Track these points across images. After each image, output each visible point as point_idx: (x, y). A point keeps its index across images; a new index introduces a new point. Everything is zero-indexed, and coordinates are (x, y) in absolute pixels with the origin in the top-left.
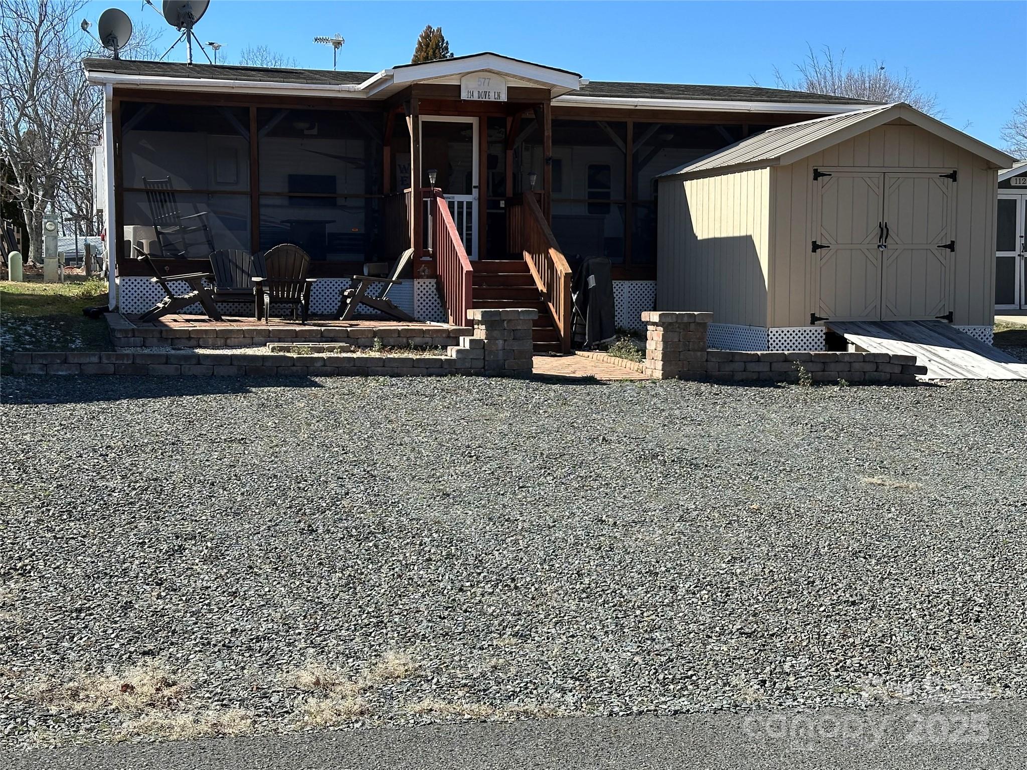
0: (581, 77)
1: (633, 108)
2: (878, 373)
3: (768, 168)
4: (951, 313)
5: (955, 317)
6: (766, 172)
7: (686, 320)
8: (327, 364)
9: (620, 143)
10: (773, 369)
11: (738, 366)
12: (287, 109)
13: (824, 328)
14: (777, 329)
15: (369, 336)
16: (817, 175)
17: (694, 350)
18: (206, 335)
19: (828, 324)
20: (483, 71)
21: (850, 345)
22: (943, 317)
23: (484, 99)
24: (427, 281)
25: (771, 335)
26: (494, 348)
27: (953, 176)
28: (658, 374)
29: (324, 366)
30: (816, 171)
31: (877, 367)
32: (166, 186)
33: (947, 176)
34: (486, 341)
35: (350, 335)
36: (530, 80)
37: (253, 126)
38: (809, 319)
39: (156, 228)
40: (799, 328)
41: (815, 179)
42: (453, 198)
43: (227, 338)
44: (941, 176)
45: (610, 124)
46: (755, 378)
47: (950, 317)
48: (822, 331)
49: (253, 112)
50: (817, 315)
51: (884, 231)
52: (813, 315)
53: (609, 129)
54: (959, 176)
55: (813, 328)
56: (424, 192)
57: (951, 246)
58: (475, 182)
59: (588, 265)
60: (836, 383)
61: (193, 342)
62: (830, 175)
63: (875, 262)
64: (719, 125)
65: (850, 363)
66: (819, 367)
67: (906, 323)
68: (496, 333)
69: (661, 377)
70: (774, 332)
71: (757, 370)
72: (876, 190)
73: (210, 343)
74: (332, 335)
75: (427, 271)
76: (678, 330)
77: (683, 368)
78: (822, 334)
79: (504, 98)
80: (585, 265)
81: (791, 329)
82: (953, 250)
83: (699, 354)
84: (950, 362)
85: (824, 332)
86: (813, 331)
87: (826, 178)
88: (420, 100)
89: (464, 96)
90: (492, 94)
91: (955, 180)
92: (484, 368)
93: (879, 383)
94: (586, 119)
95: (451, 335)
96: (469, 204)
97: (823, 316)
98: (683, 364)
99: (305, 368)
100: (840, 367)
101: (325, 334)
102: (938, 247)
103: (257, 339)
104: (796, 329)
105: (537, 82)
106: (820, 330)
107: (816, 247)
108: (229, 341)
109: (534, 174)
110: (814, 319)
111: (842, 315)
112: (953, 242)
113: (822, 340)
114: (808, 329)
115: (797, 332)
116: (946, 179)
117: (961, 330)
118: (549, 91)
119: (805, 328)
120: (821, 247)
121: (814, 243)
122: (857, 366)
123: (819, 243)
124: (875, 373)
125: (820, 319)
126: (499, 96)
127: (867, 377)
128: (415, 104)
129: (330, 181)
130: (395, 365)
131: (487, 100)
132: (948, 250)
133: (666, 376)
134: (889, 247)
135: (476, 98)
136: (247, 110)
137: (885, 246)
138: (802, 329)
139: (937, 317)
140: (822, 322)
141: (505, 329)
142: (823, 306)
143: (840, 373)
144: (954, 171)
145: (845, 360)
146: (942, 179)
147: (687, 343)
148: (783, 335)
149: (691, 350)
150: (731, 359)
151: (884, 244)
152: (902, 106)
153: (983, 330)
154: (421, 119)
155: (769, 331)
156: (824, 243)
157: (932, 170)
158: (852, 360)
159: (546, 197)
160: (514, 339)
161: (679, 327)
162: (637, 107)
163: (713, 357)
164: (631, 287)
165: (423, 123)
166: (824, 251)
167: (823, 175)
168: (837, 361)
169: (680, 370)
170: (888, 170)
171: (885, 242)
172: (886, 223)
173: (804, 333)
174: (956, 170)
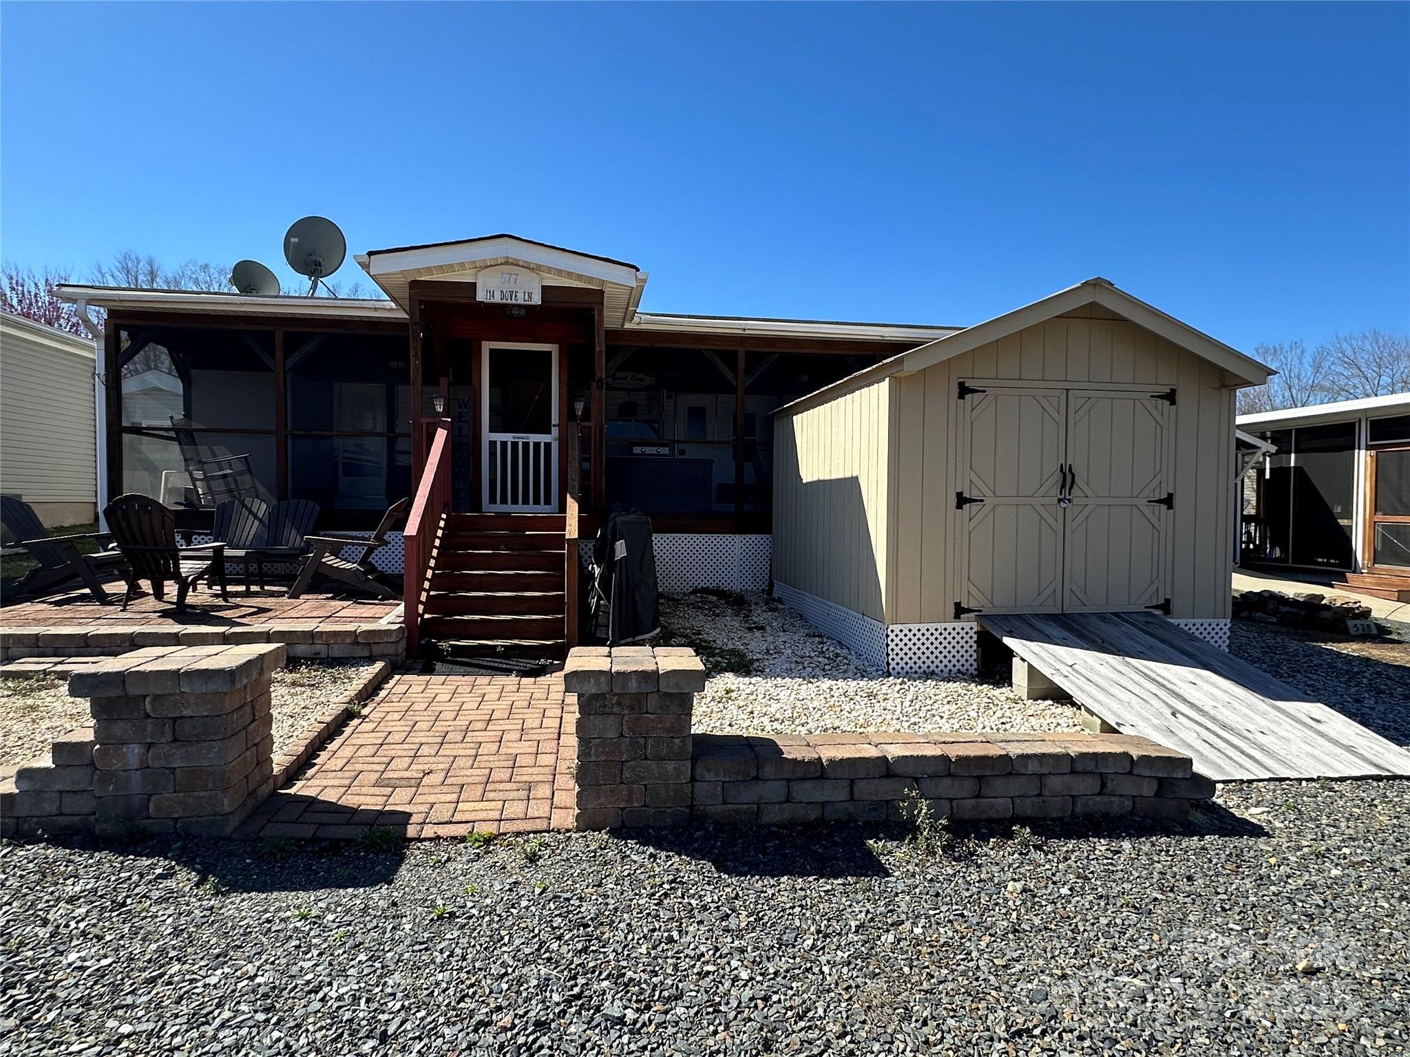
0: (638, 270)
1: (741, 332)
2: (1106, 799)
3: (887, 379)
4: (1168, 601)
5: (1174, 606)
6: (885, 386)
7: (633, 687)
9: (729, 375)
10: (855, 798)
11: (771, 791)
13: (974, 625)
14: (900, 627)
16: (964, 391)
17: (659, 758)
19: (982, 617)
20: (507, 263)
21: (1015, 661)
22: (1156, 607)
23: (509, 301)
25: (892, 636)
26: (116, 765)
27: (1171, 397)
28: (566, 818)
30: (961, 385)
31: (1103, 785)
33: (1162, 397)
34: (96, 747)
36: (570, 275)
37: (279, 353)
38: (952, 610)
40: (934, 626)
41: (961, 396)
42: (528, 438)
44: (1152, 396)
45: (720, 354)
46: (812, 817)
47: (1166, 607)
48: (971, 628)
49: (279, 338)
50: (964, 605)
51: (1067, 478)
52: (957, 605)
53: (717, 359)
54: (1179, 397)
55: (958, 625)
57: (1168, 501)
58: (555, 419)
59: (615, 524)
60: (1008, 834)
62: (984, 391)
63: (1051, 521)
65: (1040, 775)
66: (969, 786)
67: (1102, 617)
69: (574, 825)
70: (897, 631)
71: (817, 797)
72: (1055, 415)
76: (616, 710)
77: (630, 800)
78: (971, 633)
79: (537, 300)
81: (923, 627)
82: (1170, 507)
83: (670, 766)
85: (975, 629)
86: (958, 629)
87: (978, 397)
88: (422, 302)
89: (481, 296)
90: (520, 295)
91: (1173, 403)
92: (94, 814)
95: (360, 640)
96: (548, 446)
97: (973, 605)
98: (631, 791)
100: (1015, 787)
102: (1149, 501)
104: (932, 627)
105: (580, 277)
106: (969, 626)
107: (962, 501)
109: (579, 401)
110: (959, 611)
111: (1004, 603)
112: (1170, 496)
113: (971, 642)
114: (950, 626)
115: (932, 630)
116: (1160, 401)
117: (1182, 626)
118: (602, 292)
119: (945, 625)
120: (971, 501)
121: (959, 495)
123: (966, 495)
124: (1098, 799)
125: (969, 611)
126: (530, 297)
127: (1079, 808)
131: (513, 302)
132: (1164, 507)
133: (586, 823)
134: (1075, 501)
135: (497, 299)
136: (272, 335)
137: (1070, 500)
138: (940, 626)
139: (1147, 607)
140: (972, 615)
141: (148, 716)
142: (973, 591)
143: (1017, 801)
144: (1172, 389)
145: (1026, 768)
146: (1153, 401)
147: (642, 741)
148: (910, 635)
149: (649, 756)
150: (754, 773)
151: (1068, 497)
152: (1096, 284)
153: (1214, 625)
154: (487, 346)
155: (889, 630)
156: (975, 494)
157: (1139, 388)
158: (1044, 770)
159: (598, 432)
160: (175, 740)
161: (619, 704)
162: (746, 332)
163: (709, 771)
164: (744, 542)
165: (492, 351)
166: (975, 507)
167: (973, 391)
168: (1010, 773)
169: (621, 806)
170: (1076, 385)
171: (1070, 495)
172: (1070, 465)
173: (943, 632)
174: (1174, 387)
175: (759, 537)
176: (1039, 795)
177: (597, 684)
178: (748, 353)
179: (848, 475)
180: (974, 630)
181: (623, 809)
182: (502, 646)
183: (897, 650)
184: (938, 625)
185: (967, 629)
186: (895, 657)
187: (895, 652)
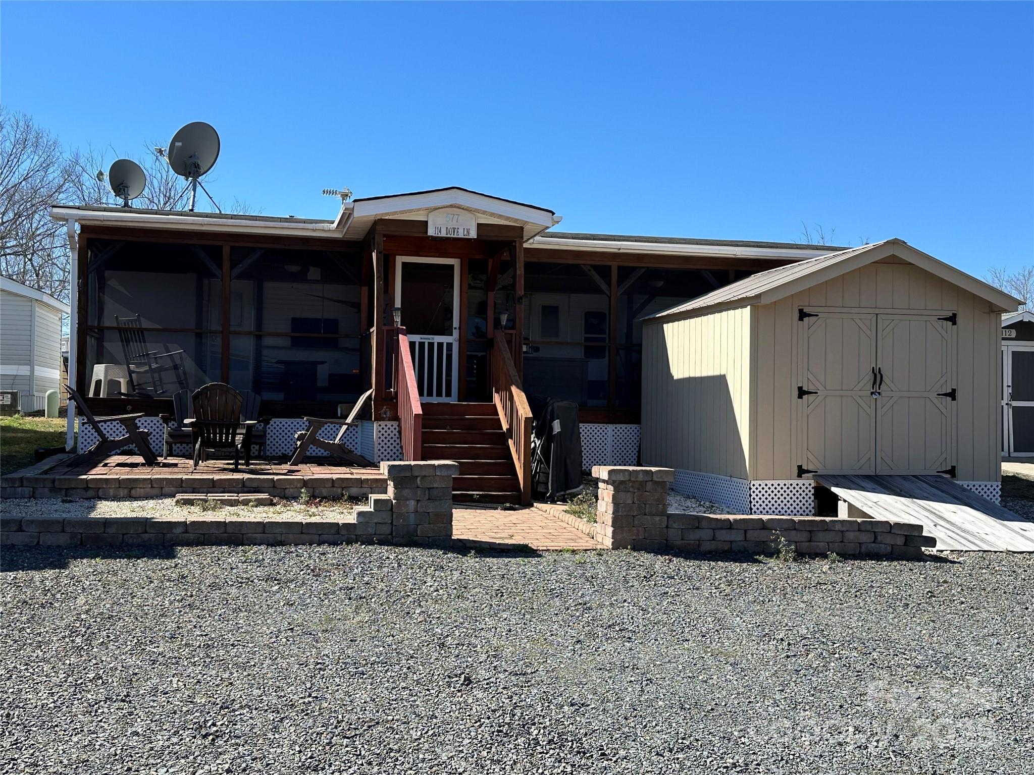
0: (553, 214)
1: (616, 251)
2: (877, 545)
3: (749, 307)
4: (953, 468)
5: (958, 472)
6: (747, 311)
7: (641, 477)
8: (190, 530)
9: (604, 286)
10: (747, 539)
11: (706, 534)
12: (261, 248)
13: (812, 482)
14: (759, 482)
15: (299, 486)
16: (803, 315)
17: (652, 515)
18: (106, 484)
19: (817, 476)
20: (451, 206)
21: (840, 503)
22: (945, 472)
23: (452, 236)
24: (389, 424)
25: (753, 489)
26: (404, 510)
27: (953, 319)
28: (608, 542)
29: (186, 532)
30: (801, 311)
31: (876, 538)
32: (132, 324)
33: (946, 319)
34: (394, 501)
35: (277, 485)
36: (500, 216)
37: (226, 264)
38: (796, 471)
39: (129, 368)
40: (784, 482)
41: (801, 319)
42: (433, 339)
43: (132, 488)
44: (939, 319)
45: (594, 267)
46: (726, 549)
47: (952, 472)
48: (810, 485)
49: (226, 251)
50: (805, 467)
51: (877, 377)
52: (800, 467)
53: (593, 273)
54: (959, 319)
55: (800, 482)
56: (387, 330)
57: (952, 395)
58: (456, 323)
59: (553, 408)
60: (824, 556)
61: (90, 493)
62: (817, 315)
63: (867, 408)
64: (705, 270)
65: (842, 532)
66: (806, 535)
67: (904, 478)
68: (406, 492)
69: (611, 547)
70: (757, 486)
71: (728, 539)
72: (868, 332)
73: (112, 494)
74: (255, 485)
75: (388, 413)
76: (631, 489)
77: (638, 535)
78: (810, 488)
79: (473, 235)
80: (550, 408)
81: (776, 483)
82: (954, 399)
83: (657, 519)
84: (959, 528)
85: (813, 485)
86: (800, 485)
87: (813, 319)
88: (384, 236)
89: (431, 232)
90: (461, 231)
91: (954, 323)
92: (391, 534)
93: (878, 557)
94: (570, 262)
96: (450, 345)
97: (811, 468)
98: (638, 531)
99: (160, 536)
100: (829, 537)
101: (247, 484)
102: (938, 395)
103: (166, 490)
104: (782, 483)
105: (508, 218)
106: (808, 483)
107: (802, 393)
108: (133, 492)
109: (505, 314)
110: (801, 472)
111: (833, 468)
112: (954, 391)
113: (810, 495)
114: (794, 482)
115: (782, 485)
116: (945, 322)
117: (965, 486)
118: (522, 228)
119: (791, 482)
120: (809, 393)
121: (800, 389)
122: (850, 536)
123: (805, 389)
124: (873, 545)
125: (808, 472)
126: (468, 232)
127: (863, 549)
128: (379, 240)
129: (332, 325)
130: (278, 530)
131: (455, 236)
132: (949, 399)
133: (616, 546)
134: (883, 394)
135: (443, 234)
136: (220, 248)
137: (879, 393)
138: (788, 482)
139: (938, 472)
140: (810, 475)
141: (418, 487)
142: (811, 457)
143: (830, 544)
144: (954, 314)
145: (835, 528)
146: (940, 322)
147: (643, 506)
148: (766, 488)
149: (647, 514)
150: (697, 525)
151: (878, 391)
152: (895, 243)
153: (989, 487)
154: (400, 260)
155: (751, 485)
156: (811, 389)
157: (929, 313)
158: (844, 529)
159: (518, 337)
160: (429, 499)
161: (632, 486)
162: (621, 251)
163: (675, 522)
164: (616, 431)
165: (404, 264)
166: (811, 397)
168: (826, 530)
169: (634, 538)
170: (881, 311)
171: (879, 389)
172: (879, 368)
173: (790, 486)
174: (955, 312)
175: (628, 426)
176: (842, 542)
177: (624, 476)
178: (619, 268)
179: (717, 373)
180: (811, 486)
181: (634, 540)
182: (477, 495)
183: (757, 499)
184: (786, 482)
185: (807, 485)
186: (756, 504)
187: (755, 501)
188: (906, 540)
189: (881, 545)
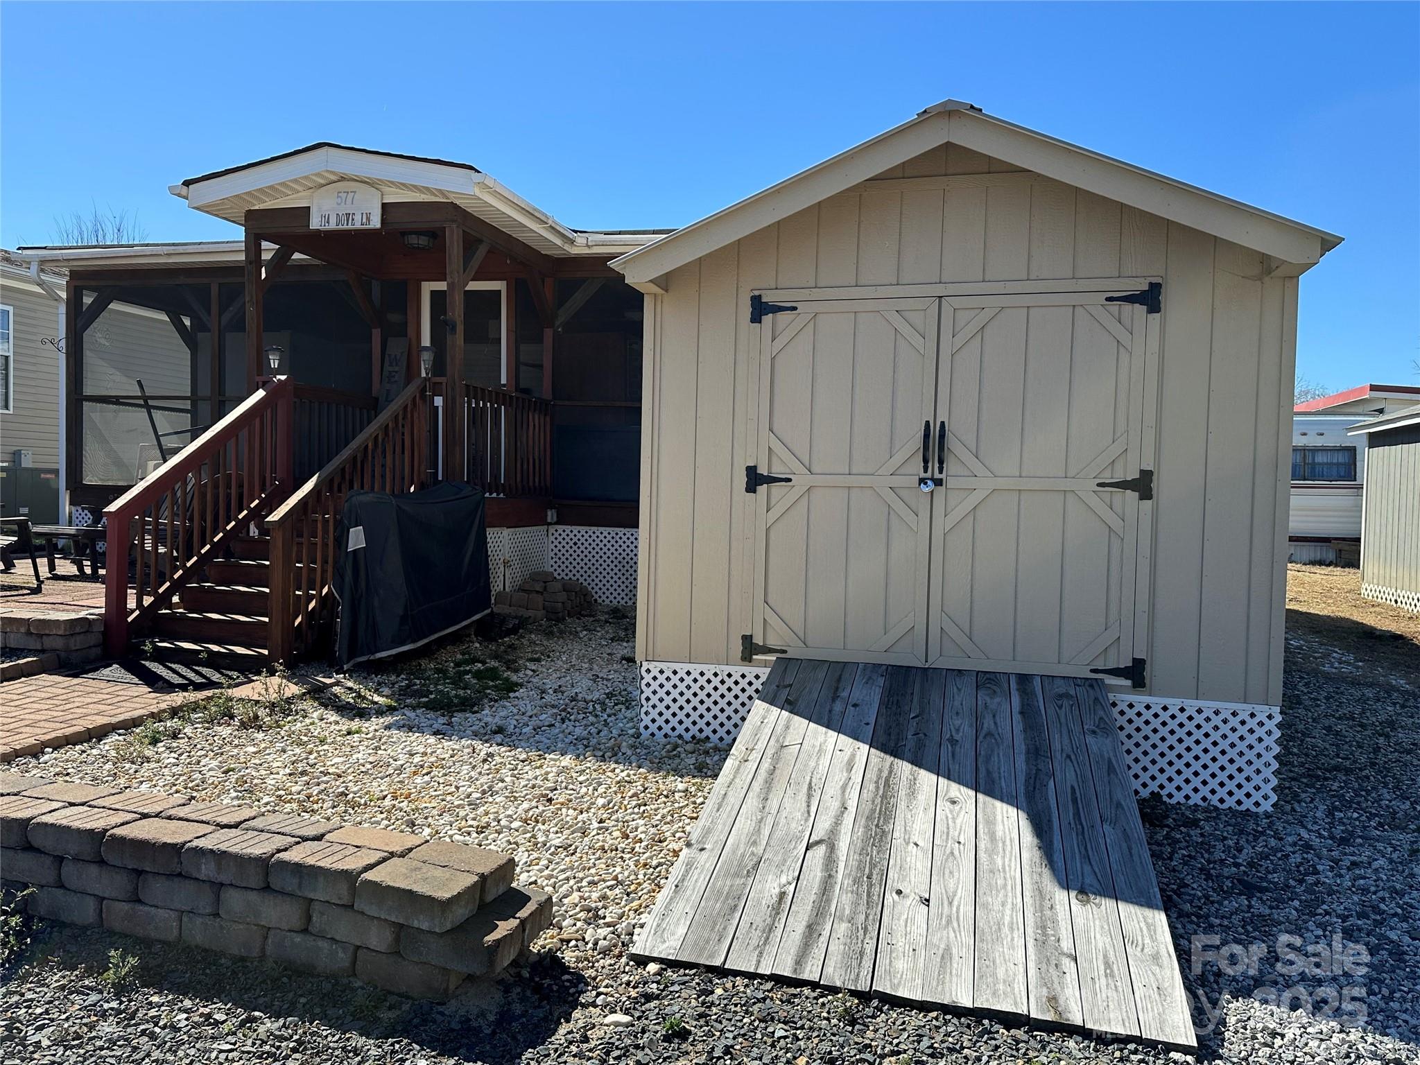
0: (478, 172)
4: (1139, 662)
5: (1152, 674)
13: (770, 668)
14: (662, 666)
16: (760, 309)
19: (781, 660)
22: (1115, 672)
23: (345, 227)
25: (647, 678)
27: (1150, 299)
30: (756, 301)
33: (1130, 299)
38: (737, 648)
40: (713, 668)
41: (756, 318)
44: (1108, 299)
47: (1136, 673)
50: (758, 640)
51: (935, 444)
52: (746, 639)
54: (1169, 298)
55: (750, 671)
57: (1143, 485)
62: (795, 309)
65: (217, 884)
66: (123, 882)
70: (655, 672)
72: (917, 341)
79: (376, 223)
81: (696, 669)
82: (1146, 495)
86: (750, 678)
87: (783, 317)
89: (315, 223)
90: (358, 218)
91: (1155, 309)
95: (32, 630)
97: (772, 642)
100: (182, 895)
102: (1099, 485)
107: (755, 479)
110: (750, 649)
111: (822, 645)
112: (1146, 475)
114: (737, 671)
116: (1127, 307)
117: (1173, 711)
118: (457, 205)
119: (728, 669)
120: (771, 480)
121: (751, 471)
123: (763, 470)
125: (764, 650)
126: (368, 219)
131: (350, 227)
132: (1132, 495)
134: (951, 483)
135: (333, 226)
137: (938, 483)
138: (722, 670)
139: (1093, 671)
140: (769, 657)
142: (772, 619)
144: (1151, 284)
146: (1114, 307)
151: (937, 476)
152: (949, 112)
153: (1243, 715)
155: (643, 669)
156: (778, 471)
157: (1082, 285)
165: (433, 292)
166: (776, 488)
167: (777, 309)
170: (951, 289)
171: (941, 472)
172: (943, 423)
173: (726, 679)
174: (1154, 280)
183: (654, 700)
185: (764, 678)
186: (650, 709)
187: (651, 703)
188: (397, 940)
189: (320, 943)
